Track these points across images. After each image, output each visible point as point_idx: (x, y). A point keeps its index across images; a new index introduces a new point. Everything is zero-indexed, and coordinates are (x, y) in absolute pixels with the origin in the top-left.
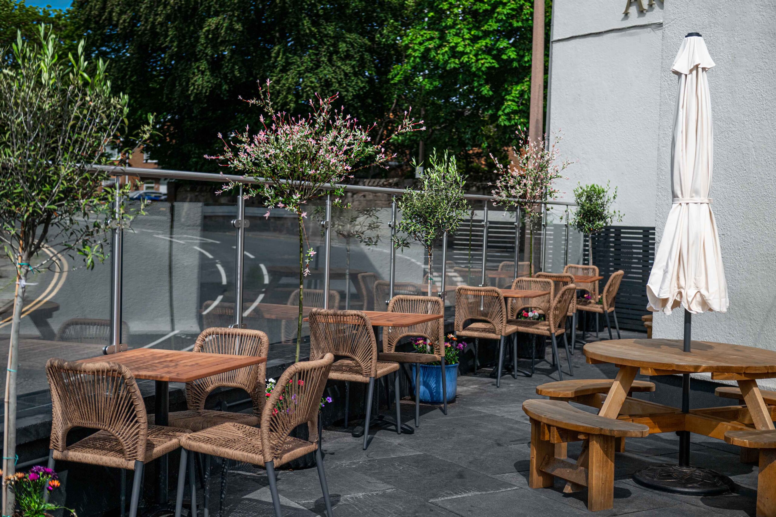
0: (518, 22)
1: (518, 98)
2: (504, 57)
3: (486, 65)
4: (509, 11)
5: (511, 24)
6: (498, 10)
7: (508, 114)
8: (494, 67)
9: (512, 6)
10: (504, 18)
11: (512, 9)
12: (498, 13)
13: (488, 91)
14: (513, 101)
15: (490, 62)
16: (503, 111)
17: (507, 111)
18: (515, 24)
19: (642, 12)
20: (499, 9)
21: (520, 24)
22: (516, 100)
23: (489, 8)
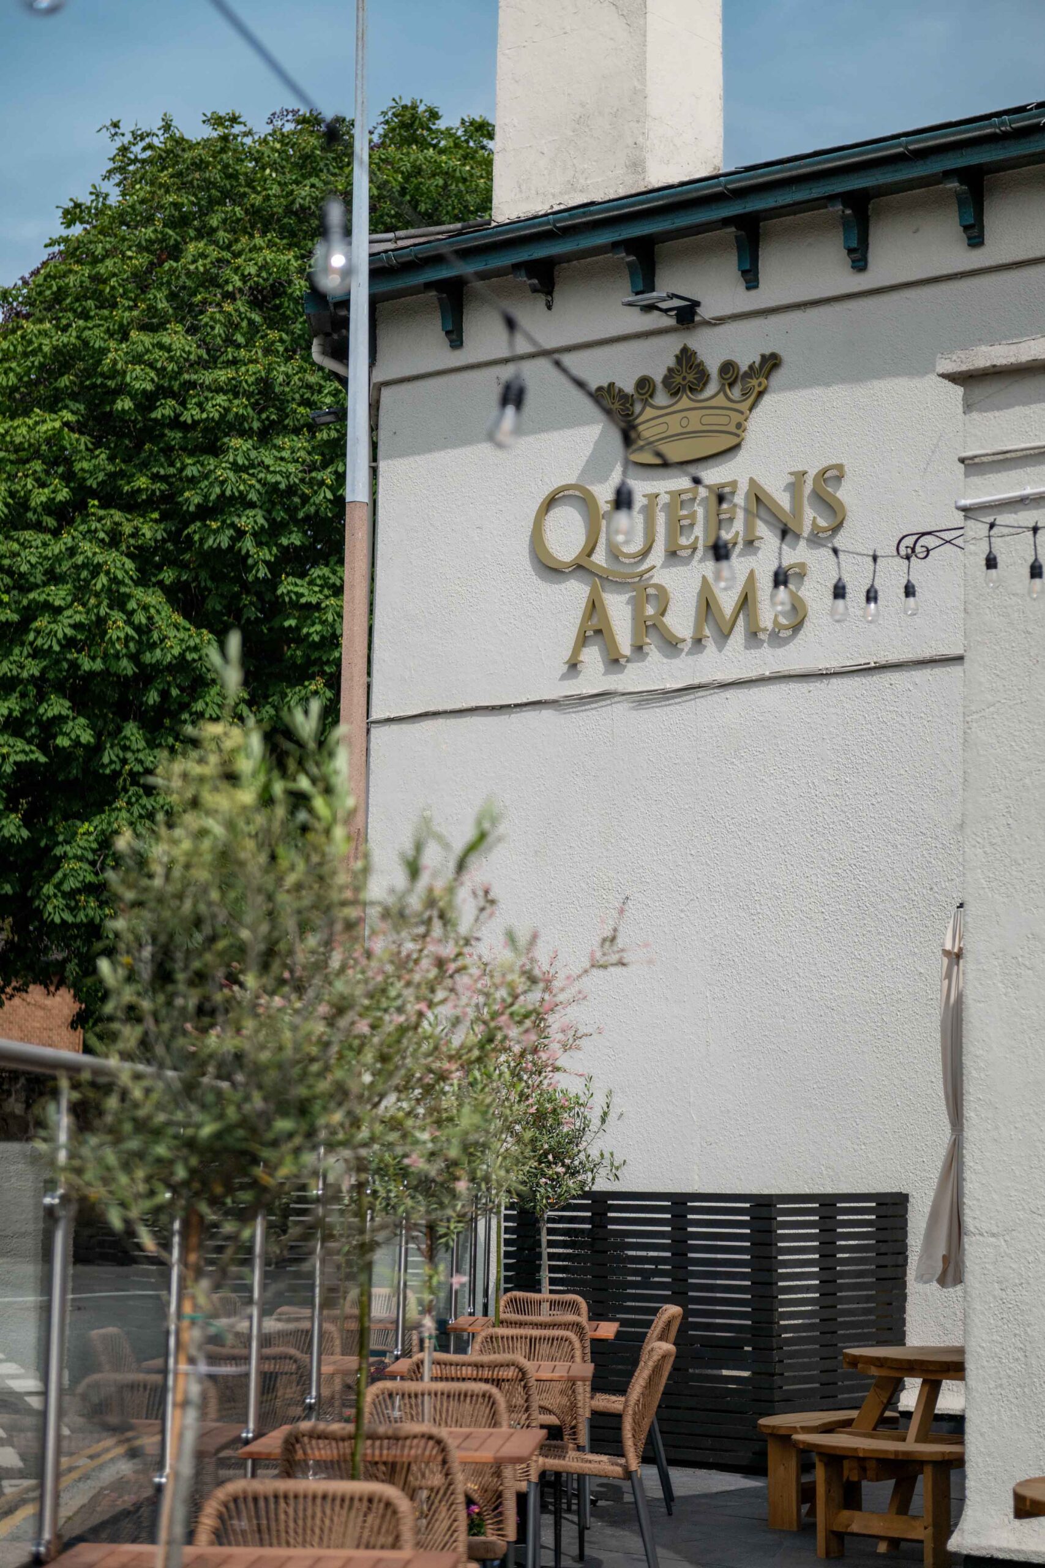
0: (93, 659)
1: (94, 851)
2: (63, 742)
3: (13, 758)
4: (69, 632)
5: (74, 665)
6: (36, 624)
7: (72, 894)
8: (36, 762)
9: (77, 618)
10: (56, 648)
11: (76, 626)
12: (38, 632)
13: (18, 828)
14: (80, 859)
15: (23, 751)
16: (58, 886)
17: (71, 884)
18: (87, 665)
19: (614, 662)
20: (41, 622)
21: (98, 665)
22: (90, 856)
23: (15, 617)
